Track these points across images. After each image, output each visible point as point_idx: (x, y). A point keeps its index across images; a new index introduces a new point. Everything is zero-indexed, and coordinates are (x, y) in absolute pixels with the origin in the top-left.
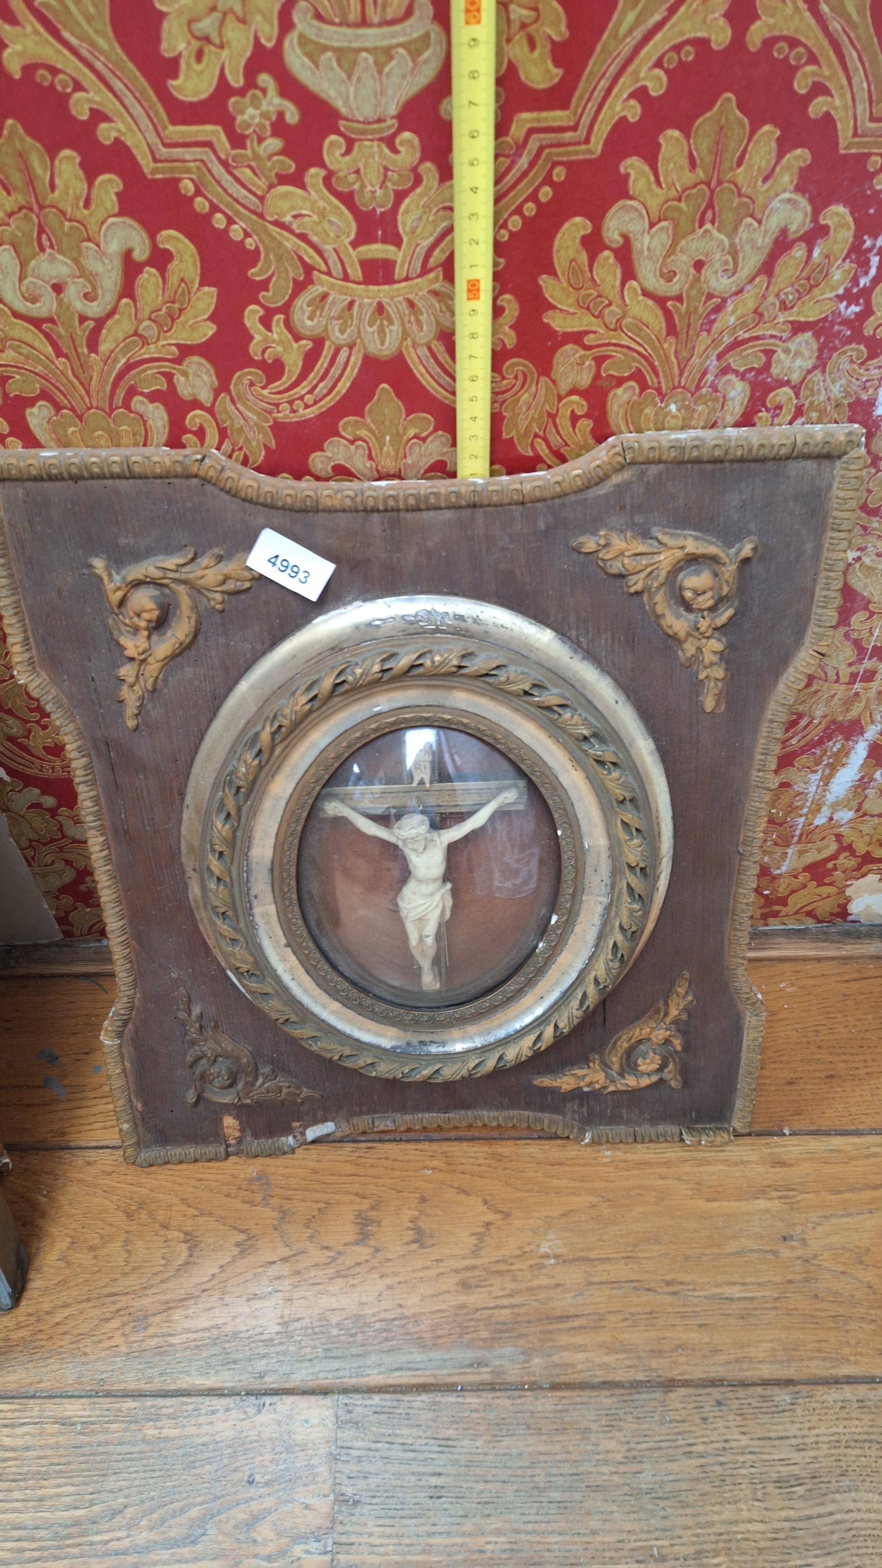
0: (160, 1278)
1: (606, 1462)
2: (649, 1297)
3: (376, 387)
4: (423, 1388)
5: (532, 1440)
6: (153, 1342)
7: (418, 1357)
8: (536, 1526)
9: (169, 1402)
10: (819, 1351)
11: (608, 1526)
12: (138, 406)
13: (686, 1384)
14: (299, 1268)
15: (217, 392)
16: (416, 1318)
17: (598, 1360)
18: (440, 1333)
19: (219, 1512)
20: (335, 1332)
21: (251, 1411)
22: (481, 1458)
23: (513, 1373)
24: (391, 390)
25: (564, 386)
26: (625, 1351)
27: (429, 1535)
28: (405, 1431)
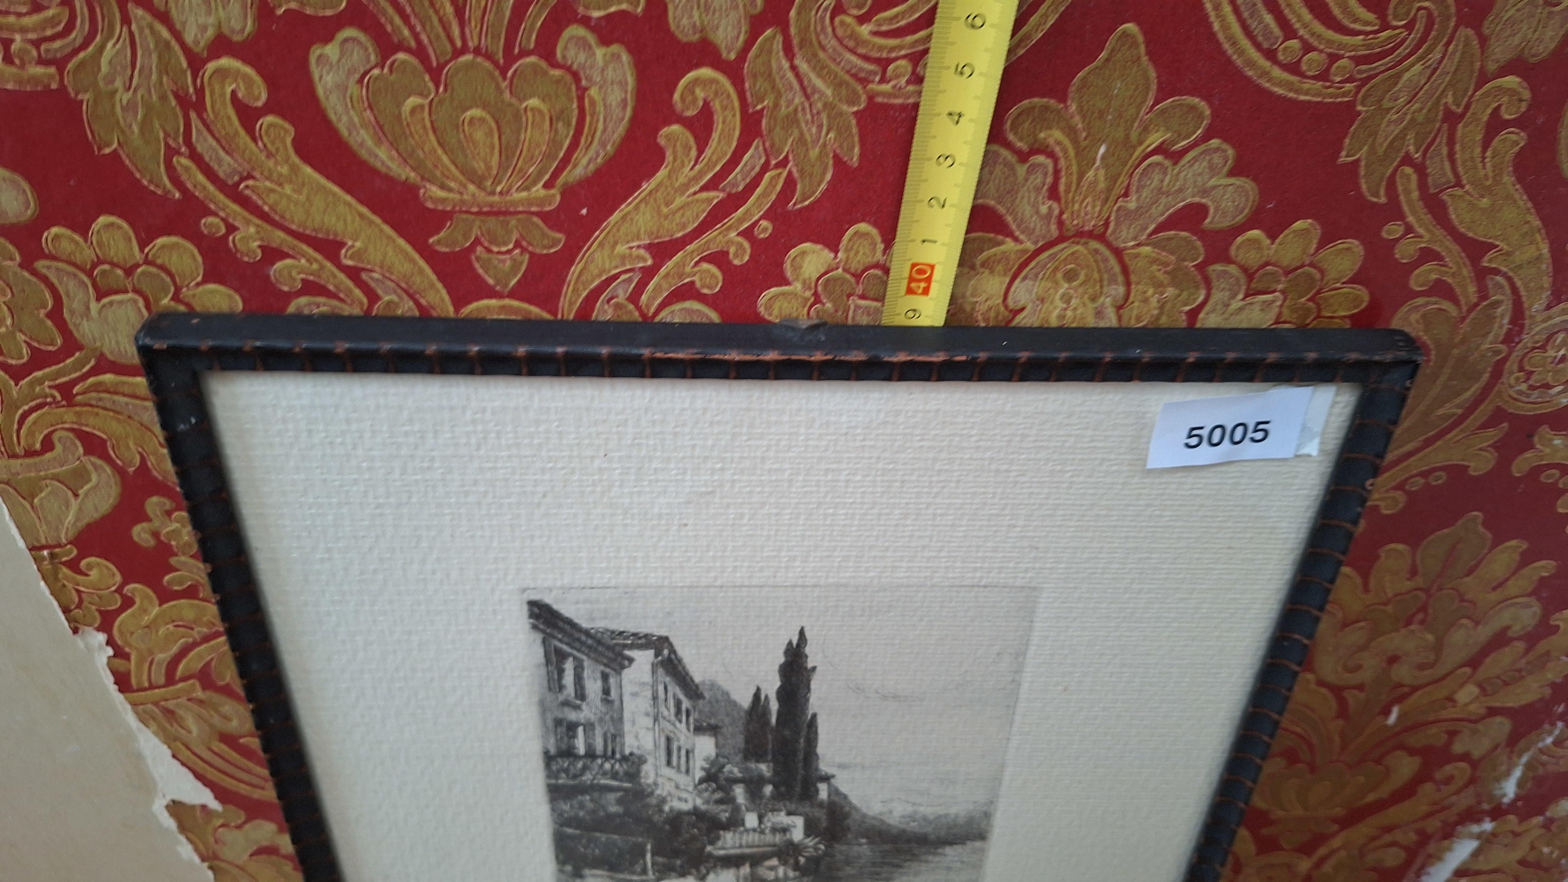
3: (1112, 30)
12: (571, 53)
15: (757, 25)
24: (1140, 38)
25: (1500, 53)
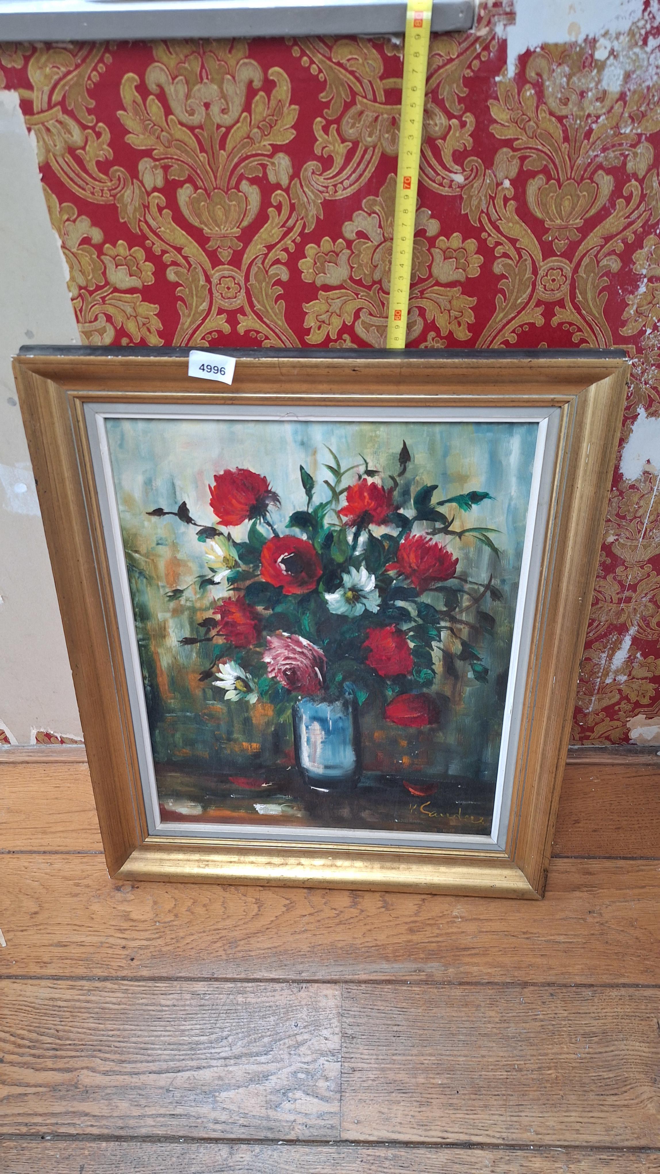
0: (243, 922)
1: (489, 1022)
2: (514, 940)
4: (389, 982)
5: (448, 1010)
6: (241, 954)
7: (385, 966)
8: (451, 1053)
9: (250, 985)
10: (608, 970)
11: (491, 1053)
13: (534, 984)
14: (319, 918)
16: (384, 946)
17: (485, 971)
18: (397, 954)
19: (280, 1040)
20: (340, 951)
21: (295, 990)
22: (421, 1018)
23: (438, 975)
26: (501, 967)
27: (393, 1055)
28: (379, 1003)
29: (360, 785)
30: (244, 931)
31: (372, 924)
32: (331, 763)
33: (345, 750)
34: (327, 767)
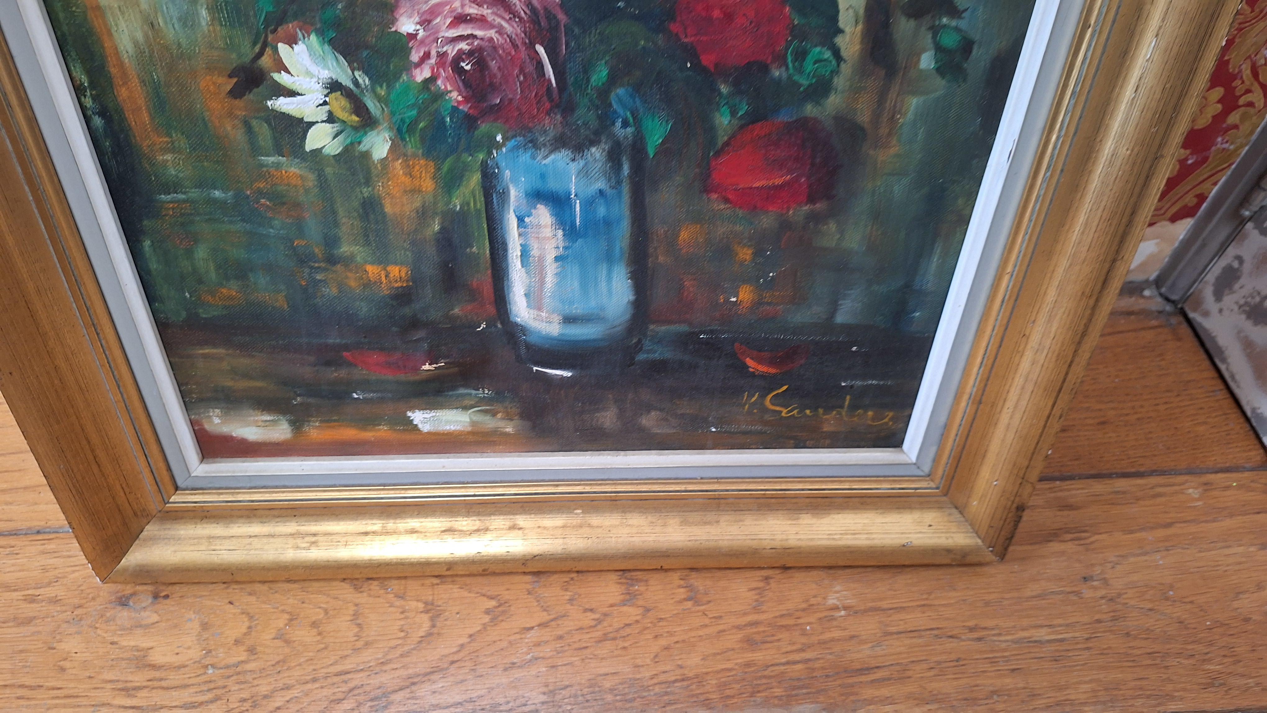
29: (641, 357)
30: (403, 673)
31: (671, 634)
32: (578, 309)
33: (609, 279)
34: (568, 320)
